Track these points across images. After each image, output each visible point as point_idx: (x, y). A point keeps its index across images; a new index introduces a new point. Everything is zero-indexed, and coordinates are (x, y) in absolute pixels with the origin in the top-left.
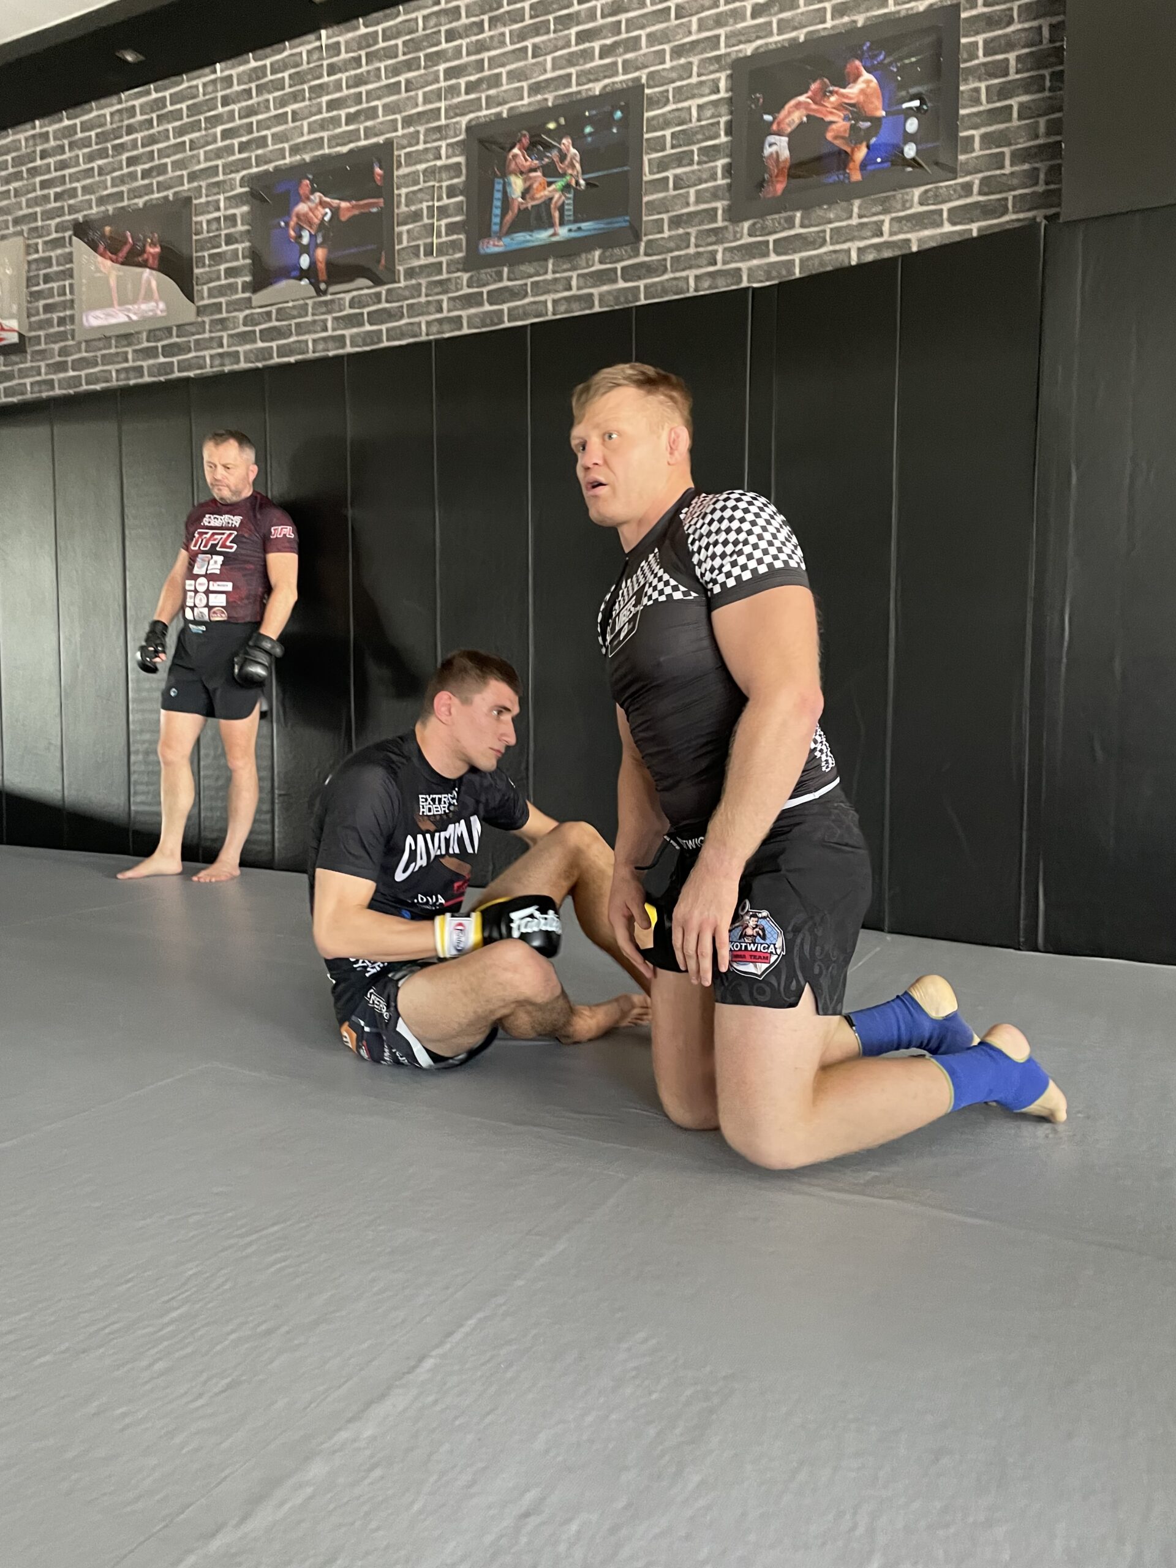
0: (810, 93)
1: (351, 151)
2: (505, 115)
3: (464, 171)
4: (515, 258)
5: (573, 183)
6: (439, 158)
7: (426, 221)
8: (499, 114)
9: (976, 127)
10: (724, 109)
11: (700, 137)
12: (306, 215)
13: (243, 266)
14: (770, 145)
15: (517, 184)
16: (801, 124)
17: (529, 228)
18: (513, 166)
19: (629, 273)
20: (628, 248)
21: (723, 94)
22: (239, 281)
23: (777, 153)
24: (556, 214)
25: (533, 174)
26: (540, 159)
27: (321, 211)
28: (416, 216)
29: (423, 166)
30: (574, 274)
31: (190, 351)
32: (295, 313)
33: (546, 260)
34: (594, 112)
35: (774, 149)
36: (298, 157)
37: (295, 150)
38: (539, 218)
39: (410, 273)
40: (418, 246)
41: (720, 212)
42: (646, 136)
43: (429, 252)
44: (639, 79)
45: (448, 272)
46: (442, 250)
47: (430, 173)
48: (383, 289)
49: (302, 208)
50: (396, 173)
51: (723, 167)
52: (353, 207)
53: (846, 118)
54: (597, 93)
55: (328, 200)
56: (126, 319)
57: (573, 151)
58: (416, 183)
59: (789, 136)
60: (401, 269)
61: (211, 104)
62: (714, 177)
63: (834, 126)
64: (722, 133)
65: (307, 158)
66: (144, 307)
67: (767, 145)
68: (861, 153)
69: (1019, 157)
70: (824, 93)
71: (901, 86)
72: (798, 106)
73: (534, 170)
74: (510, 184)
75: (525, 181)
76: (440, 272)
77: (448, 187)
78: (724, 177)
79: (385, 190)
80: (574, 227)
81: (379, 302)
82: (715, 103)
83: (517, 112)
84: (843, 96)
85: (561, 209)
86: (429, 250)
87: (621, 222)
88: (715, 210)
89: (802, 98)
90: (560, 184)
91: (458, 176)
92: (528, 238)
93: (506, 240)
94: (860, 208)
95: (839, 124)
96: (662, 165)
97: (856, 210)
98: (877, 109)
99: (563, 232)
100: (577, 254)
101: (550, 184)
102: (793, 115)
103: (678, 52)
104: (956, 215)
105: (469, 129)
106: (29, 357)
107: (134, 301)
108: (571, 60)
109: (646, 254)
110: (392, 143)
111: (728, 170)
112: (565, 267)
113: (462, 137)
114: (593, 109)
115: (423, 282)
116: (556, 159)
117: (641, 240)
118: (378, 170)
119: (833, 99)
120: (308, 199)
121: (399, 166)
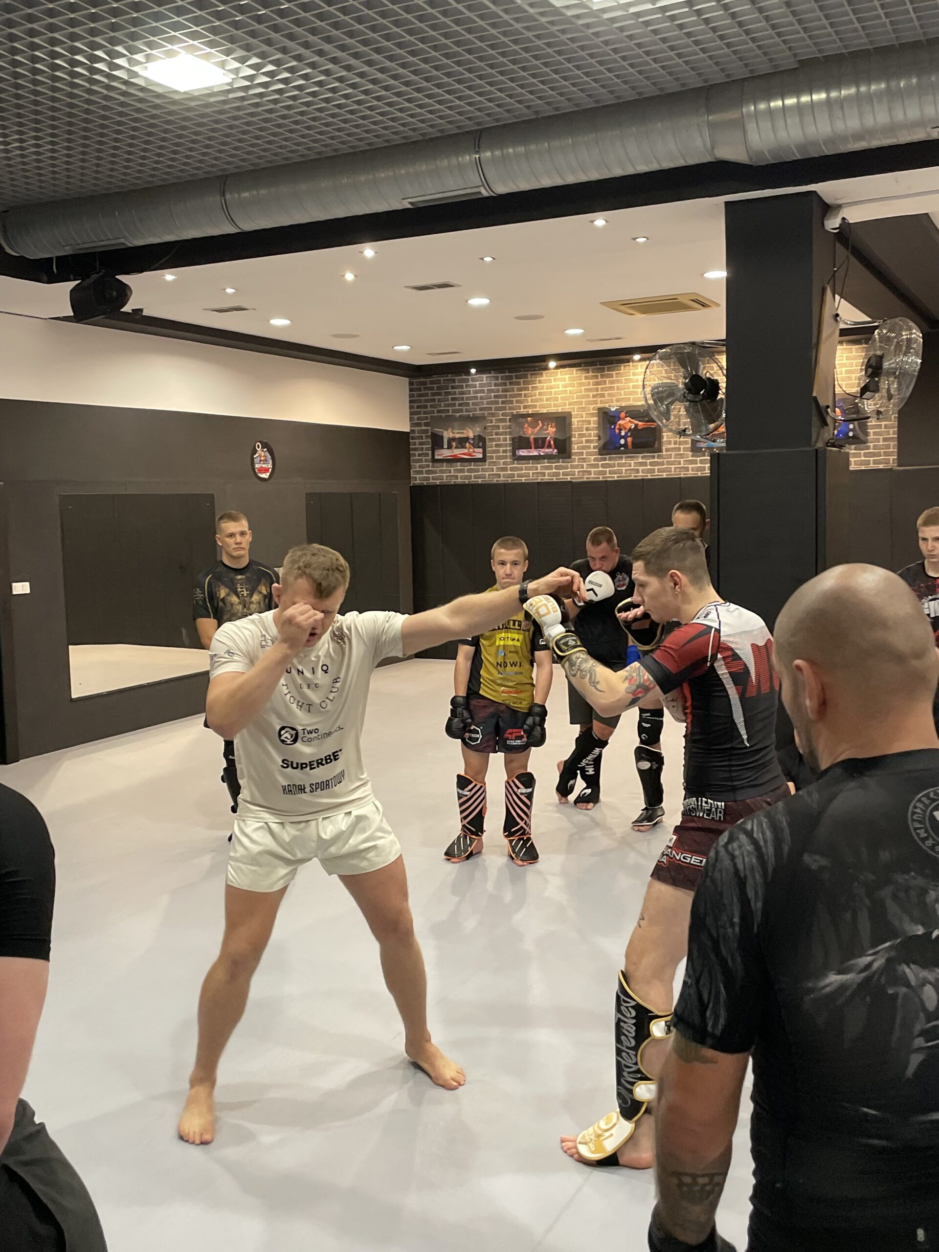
12: (623, 425)
13: (593, 440)
22: (592, 445)
31: (568, 469)
37: (617, 401)
39: (667, 450)
40: (672, 441)
45: (683, 451)
52: (643, 424)
55: (632, 421)
56: (537, 454)
60: (664, 448)
66: (547, 450)
76: (680, 451)
81: (655, 459)
86: (676, 443)
93: (708, 444)
106: (487, 463)
107: (543, 448)
115: (673, 453)
120: (624, 419)
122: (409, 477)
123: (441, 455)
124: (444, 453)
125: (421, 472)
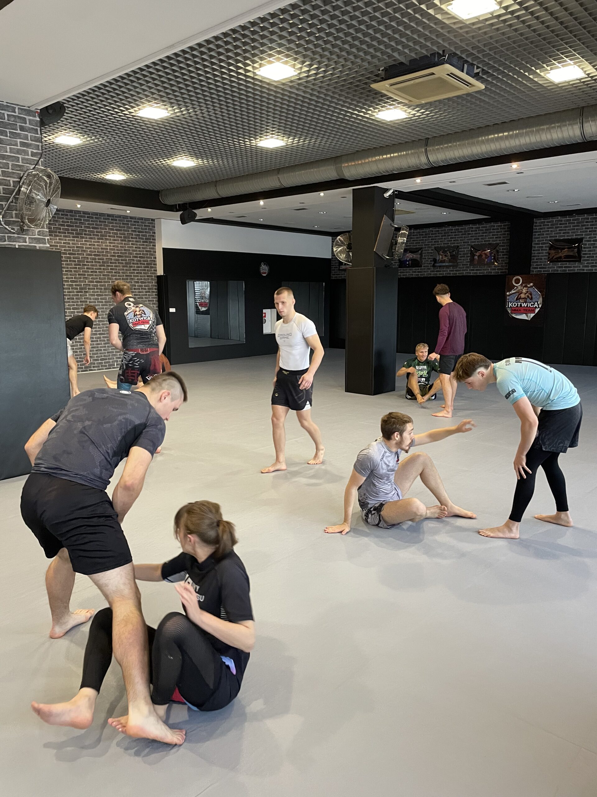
4: (440, 266)
5: (449, 258)
11: (466, 254)
14: (475, 257)
19: (456, 271)
26: (444, 253)
28: (426, 258)
33: (445, 267)
38: (444, 262)
39: (424, 266)
40: (426, 263)
42: (459, 253)
46: (429, 264)
52: (416, 256)
54: (453, 246)
55: (412, 254)
57: (449, 253)
58: (426, 254)
62: (468, 260)
64: (469, 254)
69: (505, 263)
70: (482, 251)
72: (479, 252)
73: (443, 255)
74: (440, 256)
76: (429, 267)
77: (430, 255)
79: (421, 254)
80: (449, 263)
81: (419, 270)
82: (468, 250)
83: (441, 246)
84: (484, 253)
85: (447, 261)
87: (456, 264)
88: (468, 264)
90: (447, 258)
92: (442, 264)
93: (439, 264)
95: (484, 256)
96: (461, 257)
97: (485, 267)
98: (488, 255)
99: (447, 264)
100: (449, 267)
101: (445, 257)
103: (463, 243)
105: (434, 247)
108: (449, 241)
109: (459, 269)
112: (447, 269)
115: (426, 268)
116: (446, 254)
117: (458, 266)
118: (420, 251)
120: (409, 254)
122: (330, 276)
125: (334, 275)
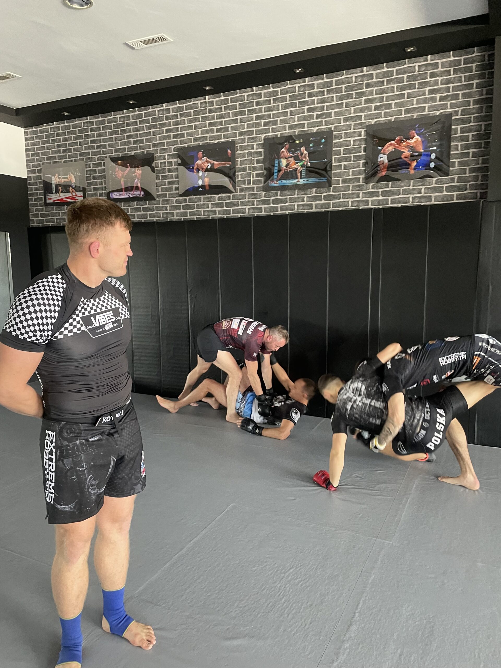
0: (395, 141)
1: (218, 143)
2: (279, 136)
3: (263, 155)
4: (283, 188)
5: (306, 164)
6: (253, 149)
7: (248, 171)
8: (277, 135)
9: (456, 159)
10: (363, 143)
11: (354, 151)
12: (200, 165)
14: (381, 158)
15: (284, 162)
16: (392, 151)
17: (287, 178)
18: (282, 155)
19: (326, 198)
20: (326, 189)
21: (363, 137)
22: (174, 186)
23: (383, 161)
24: (299, 174)
25: (290, 159)
26: (293, 153)
27: (206, 164)
28: (244, 169)
29: (247, 151)
30: (306, 196)
31: (154, 211)
32: (196, 200)
33: (295, 190)
34: (314, 139)
35: (382, 159)
36: (197, 143)
37: (196, 140)
38: (292, 175)
39: (242, 190)
40: (245, 180)
41: (361, 179)
42: (334, 149)
43: (249, 183)
44: (331, 128)
45: (257, 191)
46: (254, 183)
47: (250, 154)
48: (231, 195)
49: (199, 162)
50: (236, 153)
51: (363, 163)
52: (219, 164)
53: (409, 151)
54: (315, 131)
55: (209, 160)
57: (305, 152)
58: (244, 157)
59: (387, 155)
60: (238, 188)
61: (161, 119)
62: (359, 166)
63: (404, 153)
64: (362, 151)
65: (201, 143)
66: (135, 193)
67: (379, 157)
68: (414, 164)
69: (472, 171)
70: (401, 141)
71: (429, 142)
72: (391, 144)
73: (291, 157)
74: (281, 162)
75: (287, 161)
76: (253, 191)
77: (257, 160)
78: (363, 167)
79: (232, 159)
80: (306, 179)
81: (230, 199)
82: (360, 140)
83: (284, 135)
84: (408, 143)
85: (301, 172)
86: (249, 182)
87: (324, 180)
88: (359, 178)
89: (393, 142)
90: (301, 163)
91: (261, 156)
92: (288, 182)
93: (280, 182)
94: (413, 183)
95: (406, 153)
96: (340, 160)
97: (412, 184)
98: (420, 149)
99: (301, 181)
100: (307, 189)
101: (297, 163)
102: (389, 148)
103: (346, 120)
104: (448, 189)
105: (264, 139)
107: (132, 191)
108: (305, 118)
109: (333, 192)
110: (235, 141)
111: (365, 164)
112: (302, 193)
113: (262, 142)
114: (314, 137)
115: (247, 194)
116: (299, 154)
117: (331, 186)
118: (229, 151)
119: (404, 143)
120: (201, 159)
121: (238, 150)
122: (28, 220)
123: (51, 199)
124: (53, 197)
125: (36, 216)
